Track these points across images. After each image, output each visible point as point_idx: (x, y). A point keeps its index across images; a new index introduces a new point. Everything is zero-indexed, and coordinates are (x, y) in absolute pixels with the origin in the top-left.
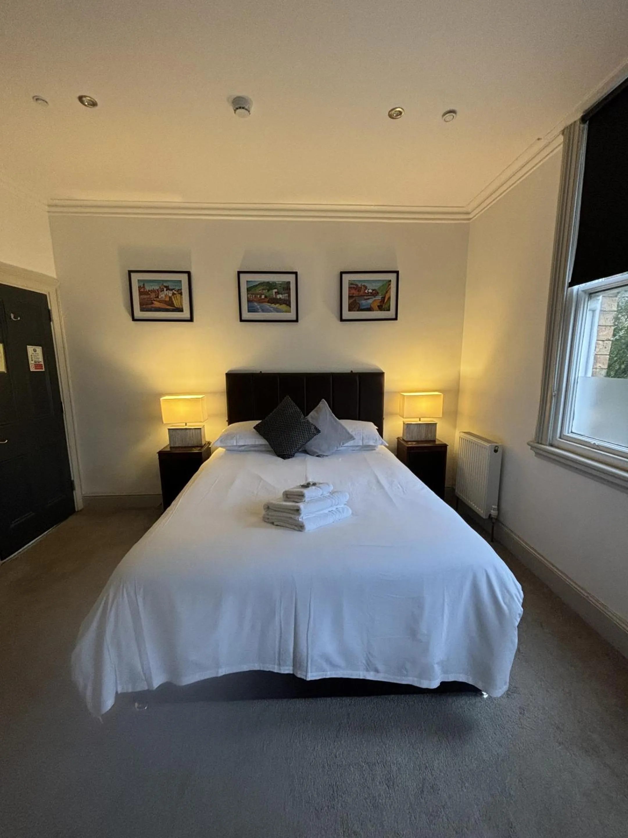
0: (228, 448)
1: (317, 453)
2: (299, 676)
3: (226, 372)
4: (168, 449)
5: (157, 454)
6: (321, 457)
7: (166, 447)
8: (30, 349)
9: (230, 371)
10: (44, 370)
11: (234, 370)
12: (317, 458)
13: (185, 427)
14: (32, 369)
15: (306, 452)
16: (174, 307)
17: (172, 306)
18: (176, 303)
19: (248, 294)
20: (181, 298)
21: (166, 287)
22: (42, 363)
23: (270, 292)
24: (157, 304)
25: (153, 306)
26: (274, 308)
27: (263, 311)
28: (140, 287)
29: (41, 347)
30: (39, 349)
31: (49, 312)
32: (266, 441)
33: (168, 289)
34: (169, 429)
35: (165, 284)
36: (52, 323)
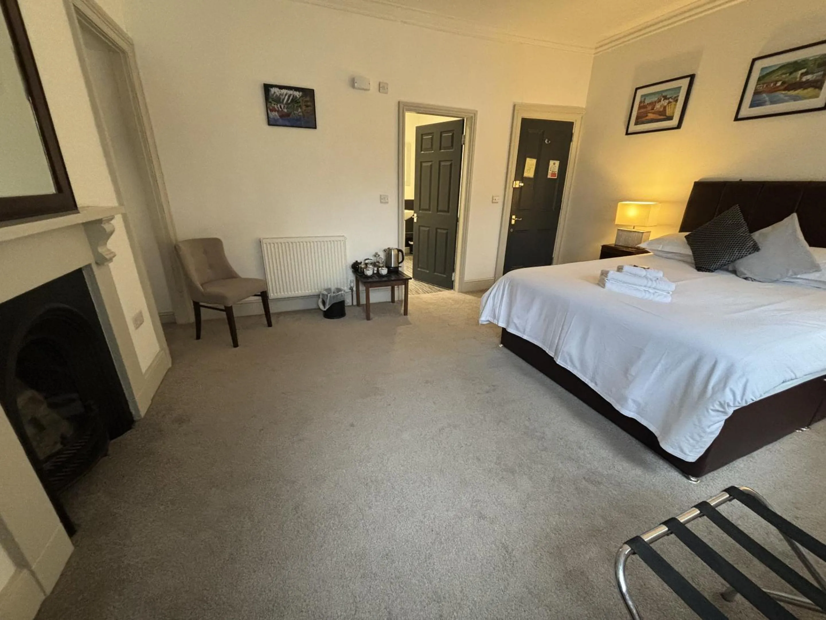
0: (656, 252)
1: (745, 274)
2: (555, 359)
3: (697, 180)
4: (613, 246)
5: (601, 247)
6: (749, 280)
7: (613, 244)
8: (552, 162)
9: (702, 179)
10: (556, 178)
11: (705, 179)
12: (744, 280)
13: (633, 230)
14: (549, 176)
15: (734, 272)
16: (666, 116)
17: (663, 116)
18: (668, 113)
19: (757, 85)
20: (675, 105)
21: (664, 97)
22: (557, 173)
23: (792, 76)
24: (651, 116)
25: (647, 118)
26: (789, 96)
27: (772, 102)
28: (641, 102)
29: (559, 162)
30: (557, 163)
31: (572, 135)
32: (691, 251)
33: (665, 98)
34: (619, 230)
35: (664, 94)
36: (572, 143)
